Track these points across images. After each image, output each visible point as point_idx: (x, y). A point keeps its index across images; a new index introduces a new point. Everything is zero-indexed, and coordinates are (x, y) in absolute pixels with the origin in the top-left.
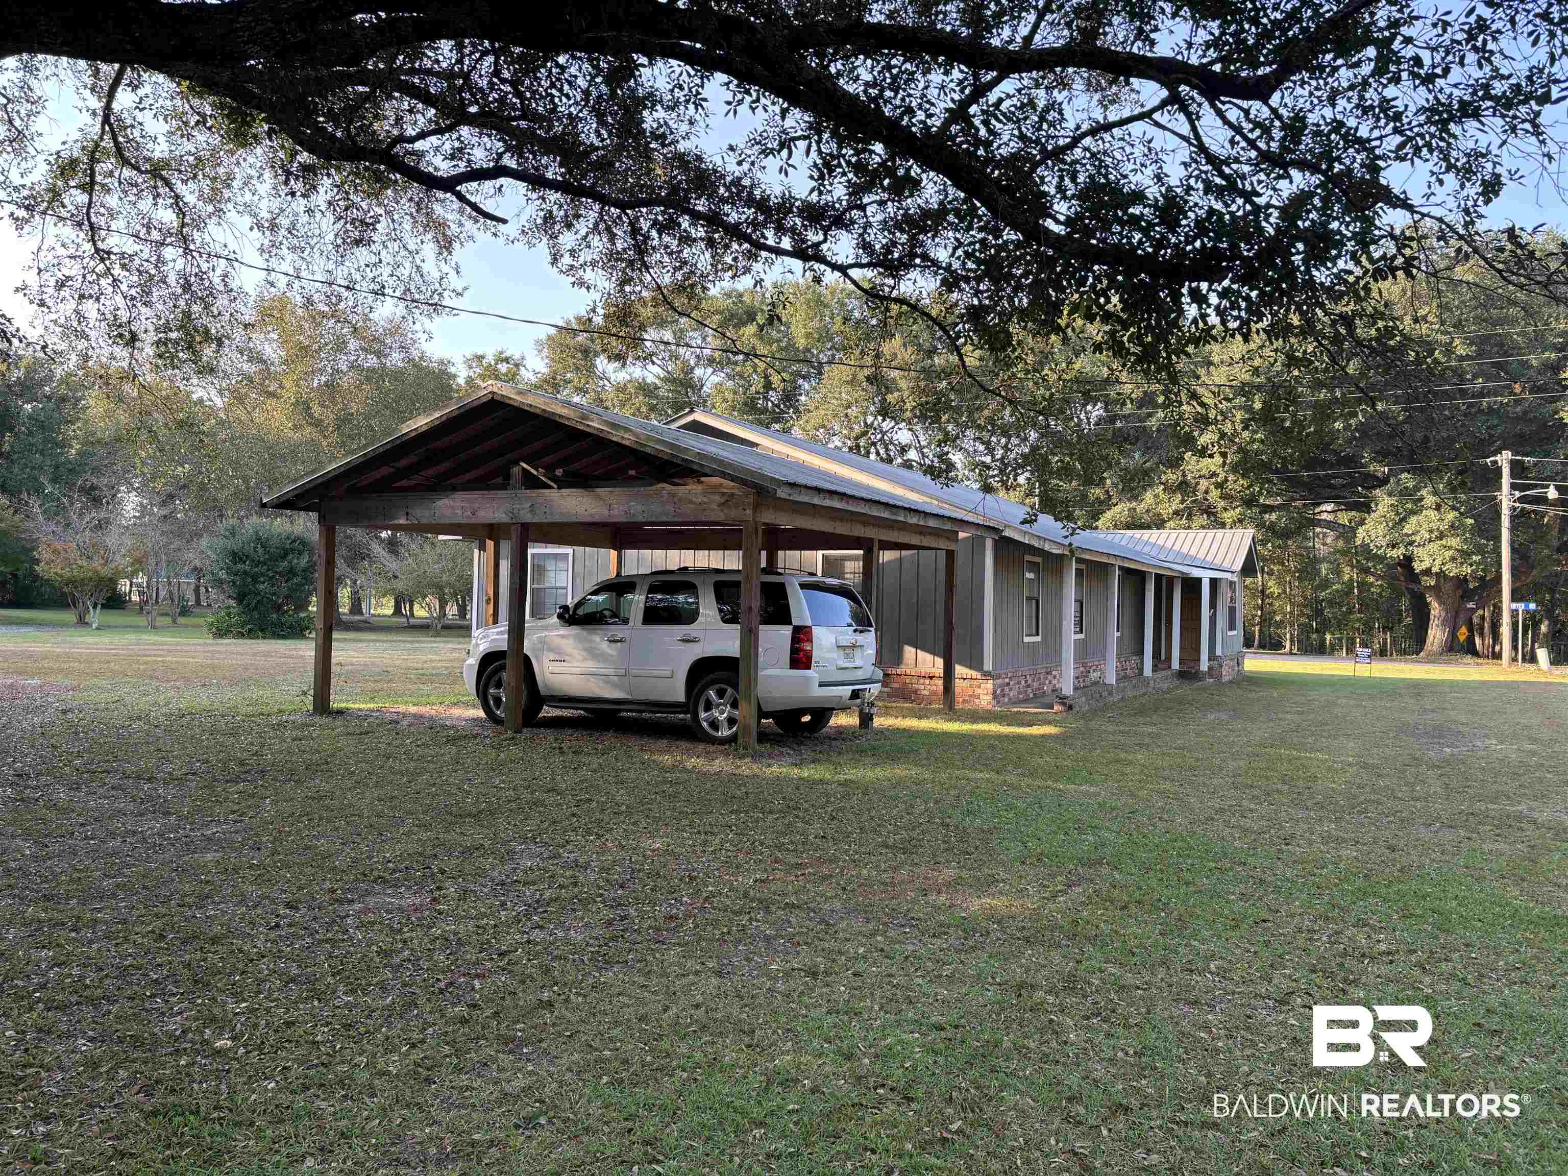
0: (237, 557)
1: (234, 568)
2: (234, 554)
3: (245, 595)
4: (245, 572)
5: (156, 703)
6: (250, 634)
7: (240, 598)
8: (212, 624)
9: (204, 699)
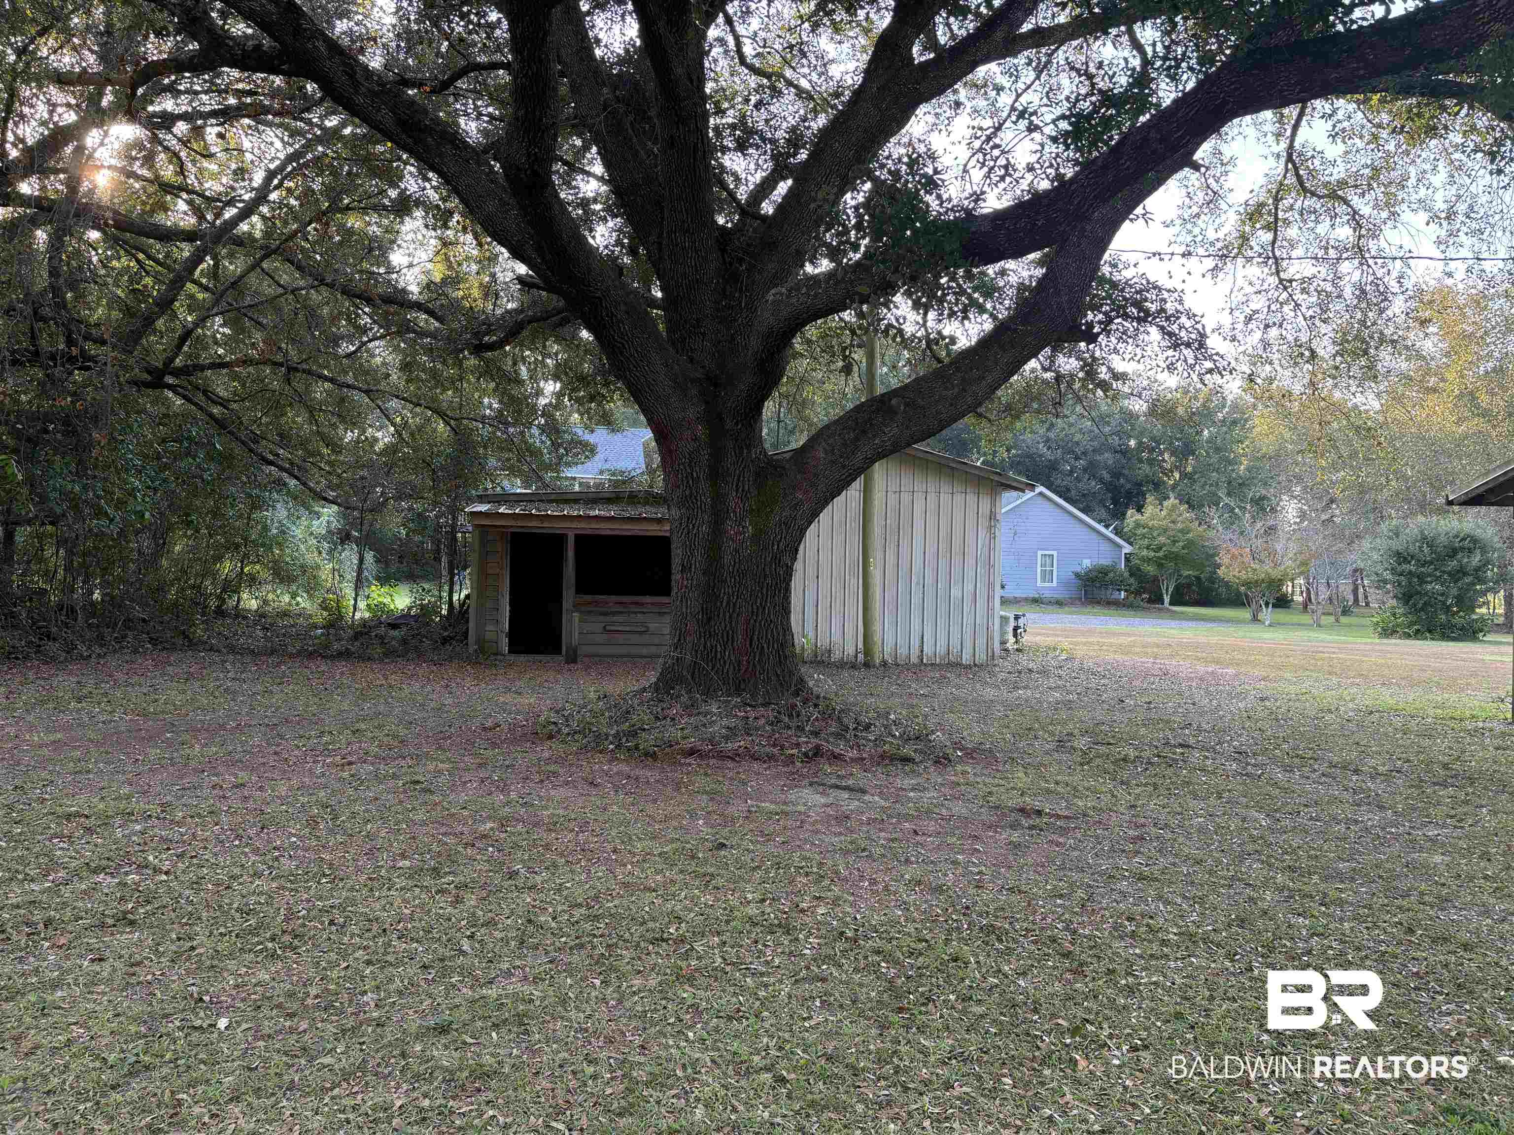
0: (1401, 557)
1: (1399, 569)
2: (1398, 554)
3: (1411, 597)
4: (1410, 572)
5: (1341, 698)
6: (1418, 635)
7: (1406, 597)
8: (1377, 624)
9: (1387, 698)
